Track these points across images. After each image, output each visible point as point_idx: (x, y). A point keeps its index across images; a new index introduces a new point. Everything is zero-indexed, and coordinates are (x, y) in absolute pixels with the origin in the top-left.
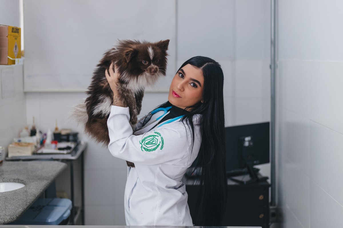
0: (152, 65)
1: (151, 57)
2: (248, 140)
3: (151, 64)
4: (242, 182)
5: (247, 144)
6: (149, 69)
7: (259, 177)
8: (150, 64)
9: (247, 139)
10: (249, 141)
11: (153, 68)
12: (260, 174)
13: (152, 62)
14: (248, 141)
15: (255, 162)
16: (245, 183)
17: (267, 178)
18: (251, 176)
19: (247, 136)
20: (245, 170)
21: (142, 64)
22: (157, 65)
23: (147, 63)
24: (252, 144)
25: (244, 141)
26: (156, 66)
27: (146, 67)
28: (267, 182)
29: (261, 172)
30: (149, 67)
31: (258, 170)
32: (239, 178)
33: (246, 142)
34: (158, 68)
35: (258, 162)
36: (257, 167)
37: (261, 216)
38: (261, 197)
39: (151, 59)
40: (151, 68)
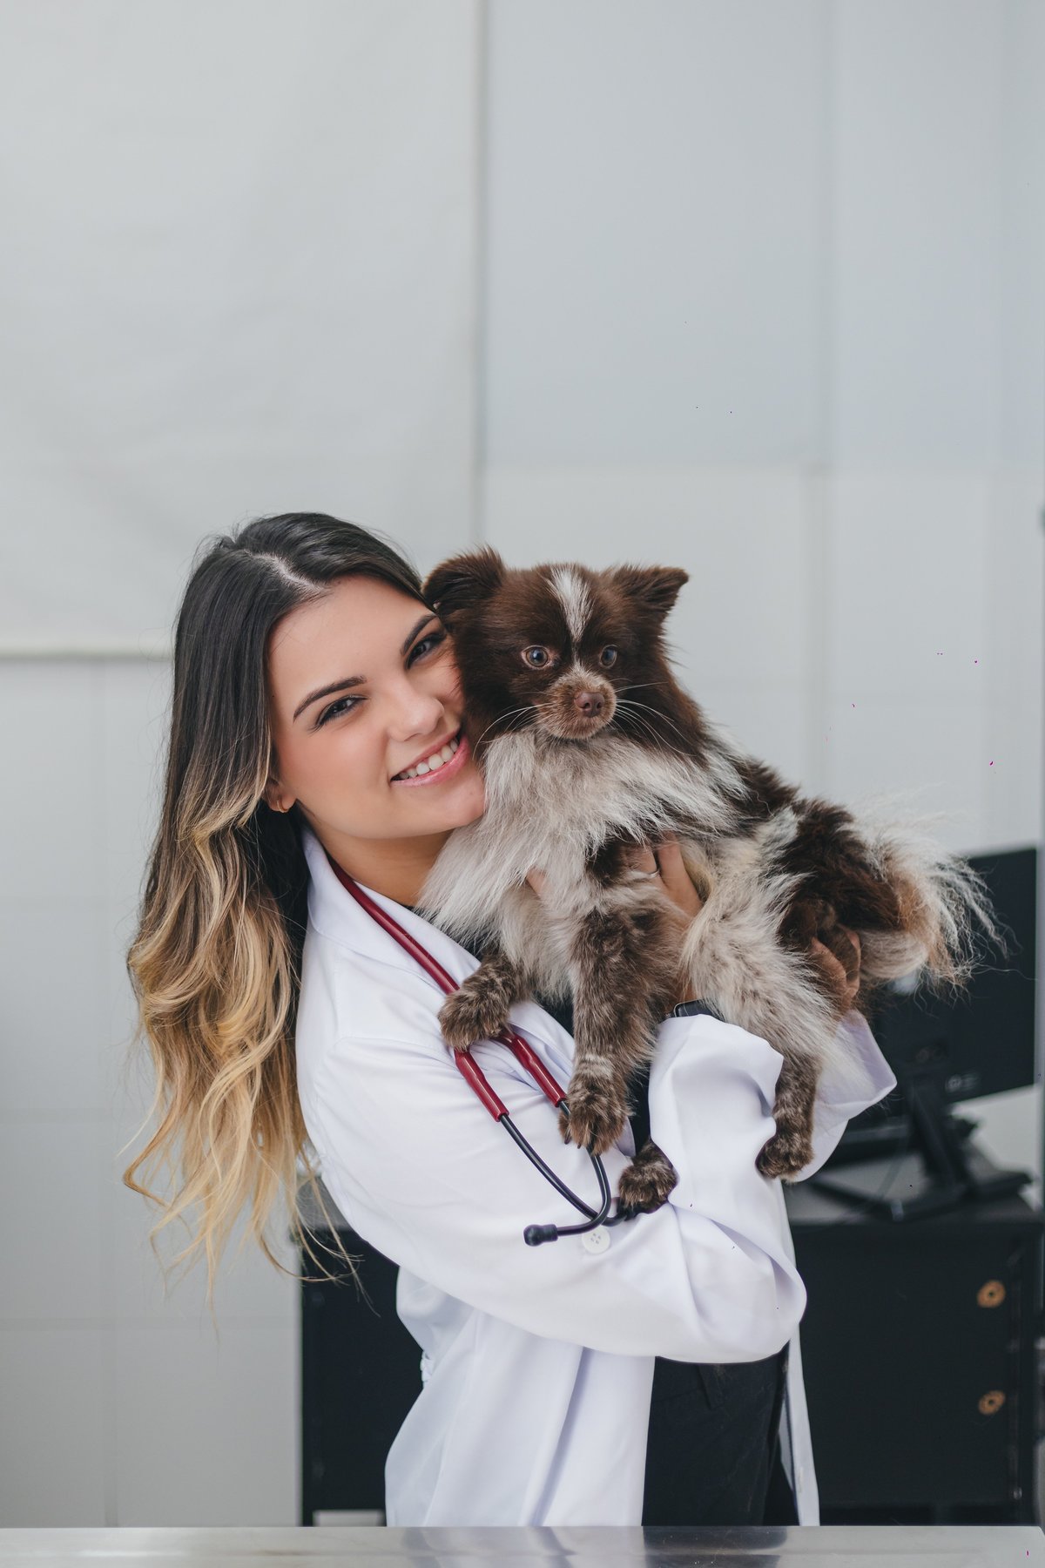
0: (579, 672)
1: (576, 623)
3: (572, 663)
4: (877, 1208)
6: (557, 695)
7: (976, 1168)
8: (563, 666)
11: (581, 687)
12: (976, 1153)
13: (580, 656)
15: (954, 1084)
16: (899, 1211)
17: (1022, 1179)
18: (931, 1167)
21: (520, 668)
22: (608, 675)
23: (551, 657)
26: (597, 682)
27: (541, 683)
28: (1023, 1203)
29: (983, 1139)
30: (563, 680)
31: (967, 1127)
32: (865, 1181)
34: (612, 691)
35: (969, 1081)
36: (966, 1110)
37: (986, 1403)
38: (991, 1294)
39: (573, 637)
40: (572, 684)
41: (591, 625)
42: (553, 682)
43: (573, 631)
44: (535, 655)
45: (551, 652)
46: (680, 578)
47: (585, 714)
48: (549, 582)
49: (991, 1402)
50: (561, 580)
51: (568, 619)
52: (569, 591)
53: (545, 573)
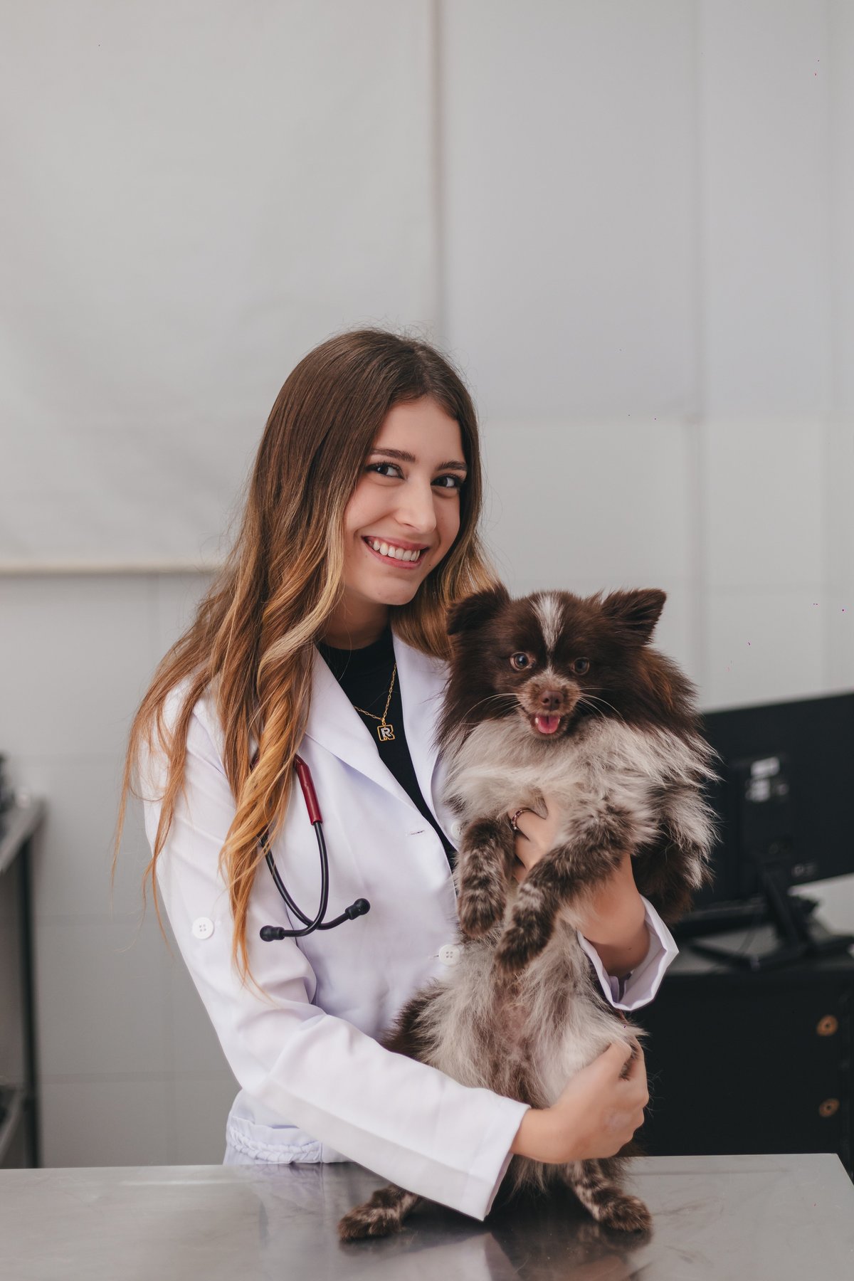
0: (550, 678)
1: (549, 637)
2: (764, 776)
3: (545, 667)
4: (740, 962)
5: (760, 791)
7: (816, 934)
8: (539, 668)
9: (764, 768)
10: (772, 779)
11: (548, 685)
12: (818, 924)
13: (553, 663)
14: (765, 779)
15: (798, 871)
16: (756, 964)
17: (851, 941)
18: (781, 932)
19: (762, 755)
20: (754, 906)
23: (531, 661)
24: (782, 789)
25: (747, 776)
28: (851, 958)
29: (822, 914)
31: (810, 905)
32: (731, 943)
33: (756, 781)
35: (810, 869)
36: (807, 891)
37: (825, 1109)
38: (827, 1026)
39: (547, 647)
40: (539, 683)
41: (561, 640)
42: (527, 680)
43: (547, 642)
44: (521, 660)
45: (530, 656)
46: (657, 599)
47: (545, 708)
48: (535, 605)
49: (829, 1107)
50: (544, 601)
51: (544, 632)
52: (549, 612)
53: (535, 598)
